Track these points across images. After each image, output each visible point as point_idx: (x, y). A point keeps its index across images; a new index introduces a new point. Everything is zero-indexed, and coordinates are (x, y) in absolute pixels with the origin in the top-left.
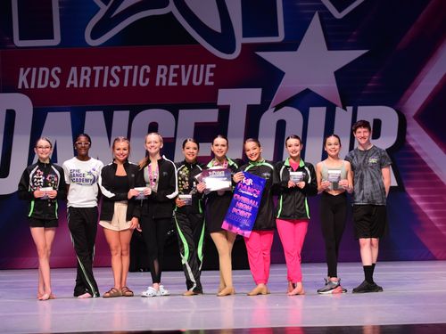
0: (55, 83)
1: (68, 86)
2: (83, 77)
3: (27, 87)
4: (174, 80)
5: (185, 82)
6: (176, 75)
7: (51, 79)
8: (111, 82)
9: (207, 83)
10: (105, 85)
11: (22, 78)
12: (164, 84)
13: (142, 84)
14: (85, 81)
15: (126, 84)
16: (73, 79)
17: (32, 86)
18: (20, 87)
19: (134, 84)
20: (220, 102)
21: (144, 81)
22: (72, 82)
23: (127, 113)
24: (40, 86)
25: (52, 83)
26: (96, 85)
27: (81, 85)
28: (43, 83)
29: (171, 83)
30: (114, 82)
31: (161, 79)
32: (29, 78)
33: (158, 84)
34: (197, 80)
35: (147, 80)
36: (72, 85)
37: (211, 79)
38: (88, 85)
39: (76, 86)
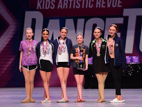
0: (52, 7)
1: (58, 8)
2: (64, 4)
3: (41, 8)
4: (104, 5)
5: (109, 6)
6: (105, 3)
7: (51, 5)
8: (77, 6)
9: (119, 6)
10: (74, 7)
11: (39, 5)
12: (100, 7)
13: (90, 7)
14: (65, 6)
15: (83, 7)
16: (60, 5)
17: (43, 8)
18: (38, 8)
19: (87, 7)
20: (124, 15)
21: (91, 6)
22: (60, 6)
23: (83, 20)
24: (46, 8)
25: (51, 7)
26: (70, 7)
27: (64, 8)
28: (47, 7)
29: (103, 6)
30: (78, 6)
31: (98, 5)
32: (41, 4)
33: (97, 7)
34: (114, 5)
35: (92, 5)
36: (60, 8)
37: (120, 4)
38: (67, 8)
39: (61, 8)
